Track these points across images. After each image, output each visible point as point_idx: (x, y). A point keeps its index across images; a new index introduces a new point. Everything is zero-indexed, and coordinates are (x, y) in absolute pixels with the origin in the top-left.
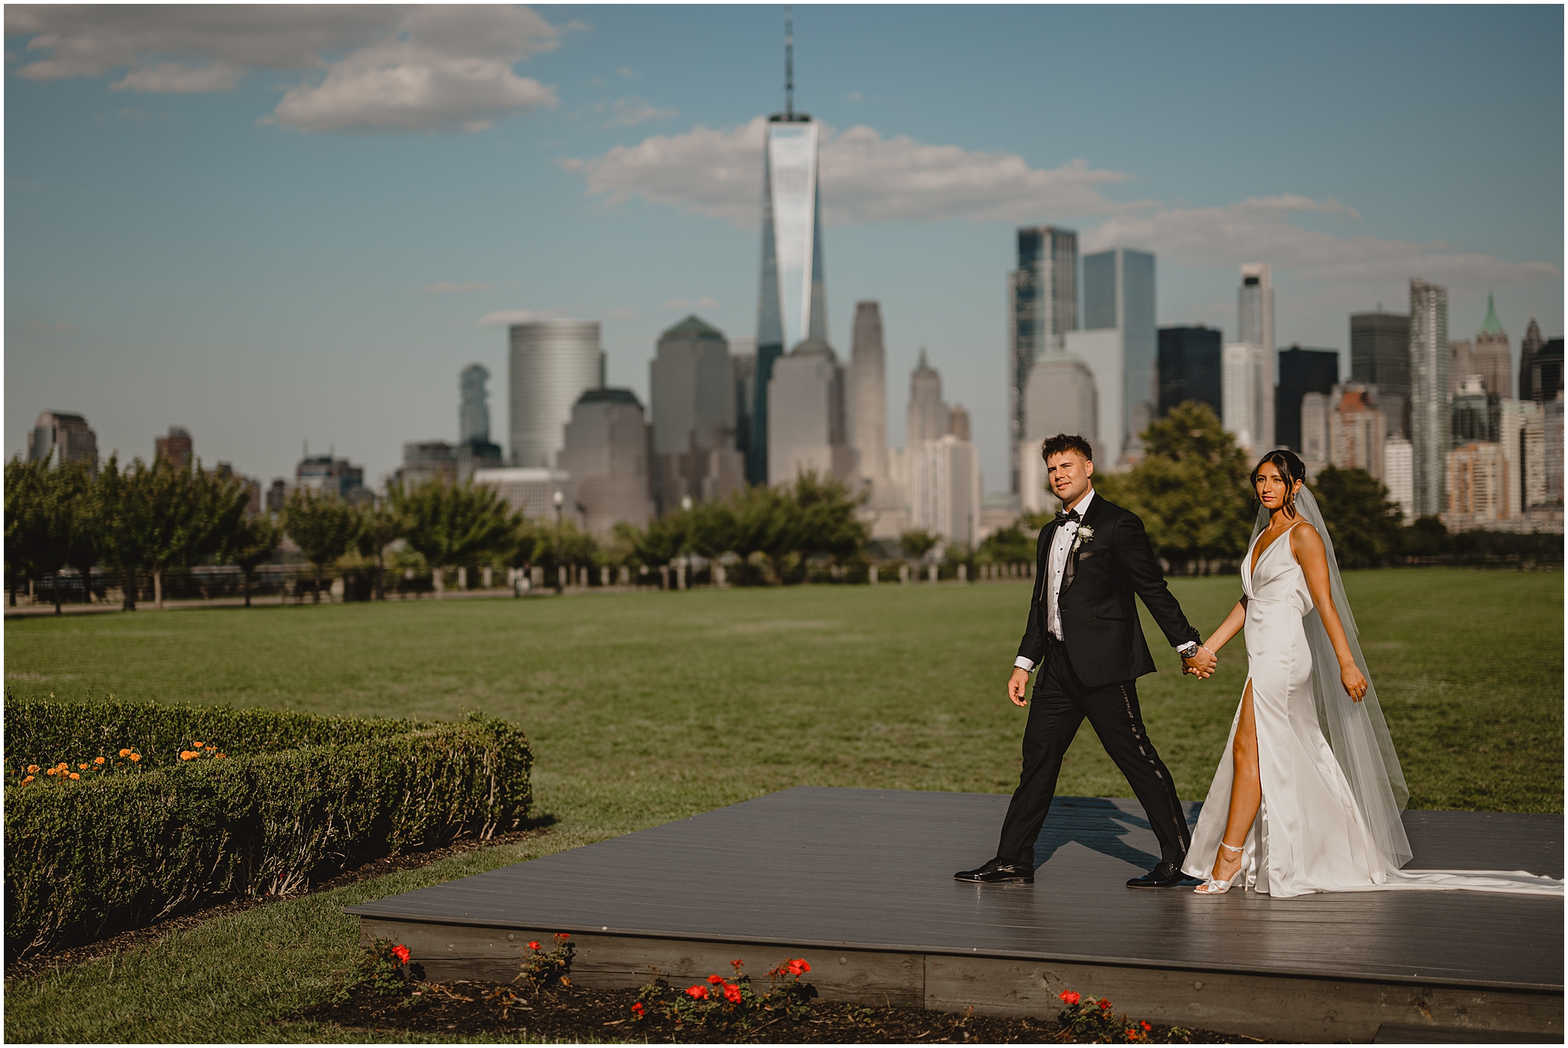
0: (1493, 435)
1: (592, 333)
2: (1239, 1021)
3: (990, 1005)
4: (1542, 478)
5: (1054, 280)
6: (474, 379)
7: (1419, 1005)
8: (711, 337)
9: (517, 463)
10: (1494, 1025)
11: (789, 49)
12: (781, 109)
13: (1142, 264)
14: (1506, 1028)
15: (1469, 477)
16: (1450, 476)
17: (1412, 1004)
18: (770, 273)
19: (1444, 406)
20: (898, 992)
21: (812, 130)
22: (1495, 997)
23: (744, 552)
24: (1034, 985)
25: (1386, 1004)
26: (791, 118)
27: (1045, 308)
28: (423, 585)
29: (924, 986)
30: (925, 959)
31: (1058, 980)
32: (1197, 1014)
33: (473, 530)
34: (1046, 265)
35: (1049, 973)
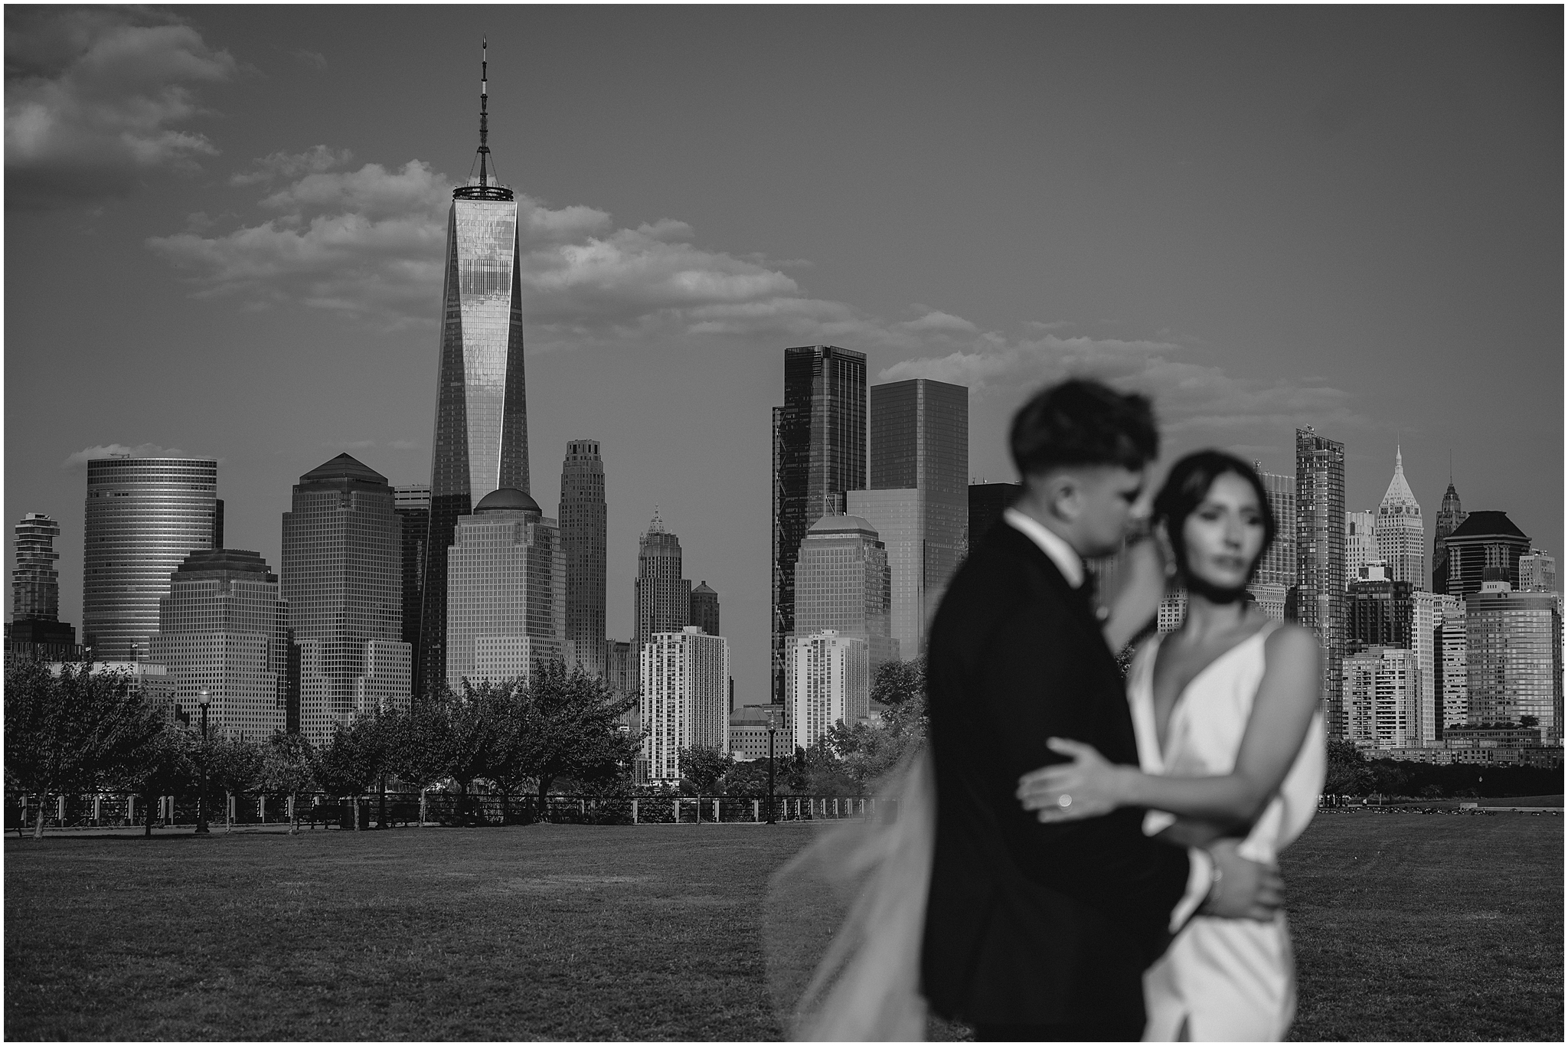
0: (1402, 637)
1: (206, 474)
4: (1463, 693)
5: (833, 421)
6: (37, 535)
8: (372, 483)
9: (94, 653)
11: (484, 100)
12: (471, 181)
13: (951, 399)
15: (1371, 691)
16: (1348, 687)
19: (1338, 595)
21: (510, 209)
26: (484, 194)
27: (821, 456)
34: (822, 400)
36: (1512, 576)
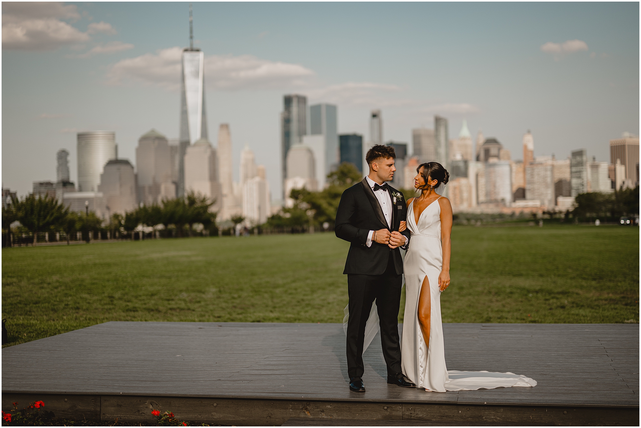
0: (465, 175)
1: (113, 136)
2: (232, 419)
3: (128, 417)
4: (485, 192)
5: (298, 115)
6: (63, 156)
7: (305, 410)
8: (161, 139)
9: (81, 190)
10: (335, 416)
11: (191, 22)
12: (188, 46)
13: (332, 110)
14: (340, 418)
15: (457, 191)
16: (450, 191)
17: (302, 409)
18: (184, 113)
19: (447, 164)
20: (89, 413)
21: (201, 55)
22: (335, 405)
23: (166, 224)
24: (147, 407)
25: (292, 409)
26: (192, 50)
27: (294, 126)
28: (29, 240)
29: (101, 410)
30: (101, 398)
31: (157, 405)
32: (215, 417)
33: (48, 218)
34: (295, 109)
35: (153, 402)
36: (498, 156)
